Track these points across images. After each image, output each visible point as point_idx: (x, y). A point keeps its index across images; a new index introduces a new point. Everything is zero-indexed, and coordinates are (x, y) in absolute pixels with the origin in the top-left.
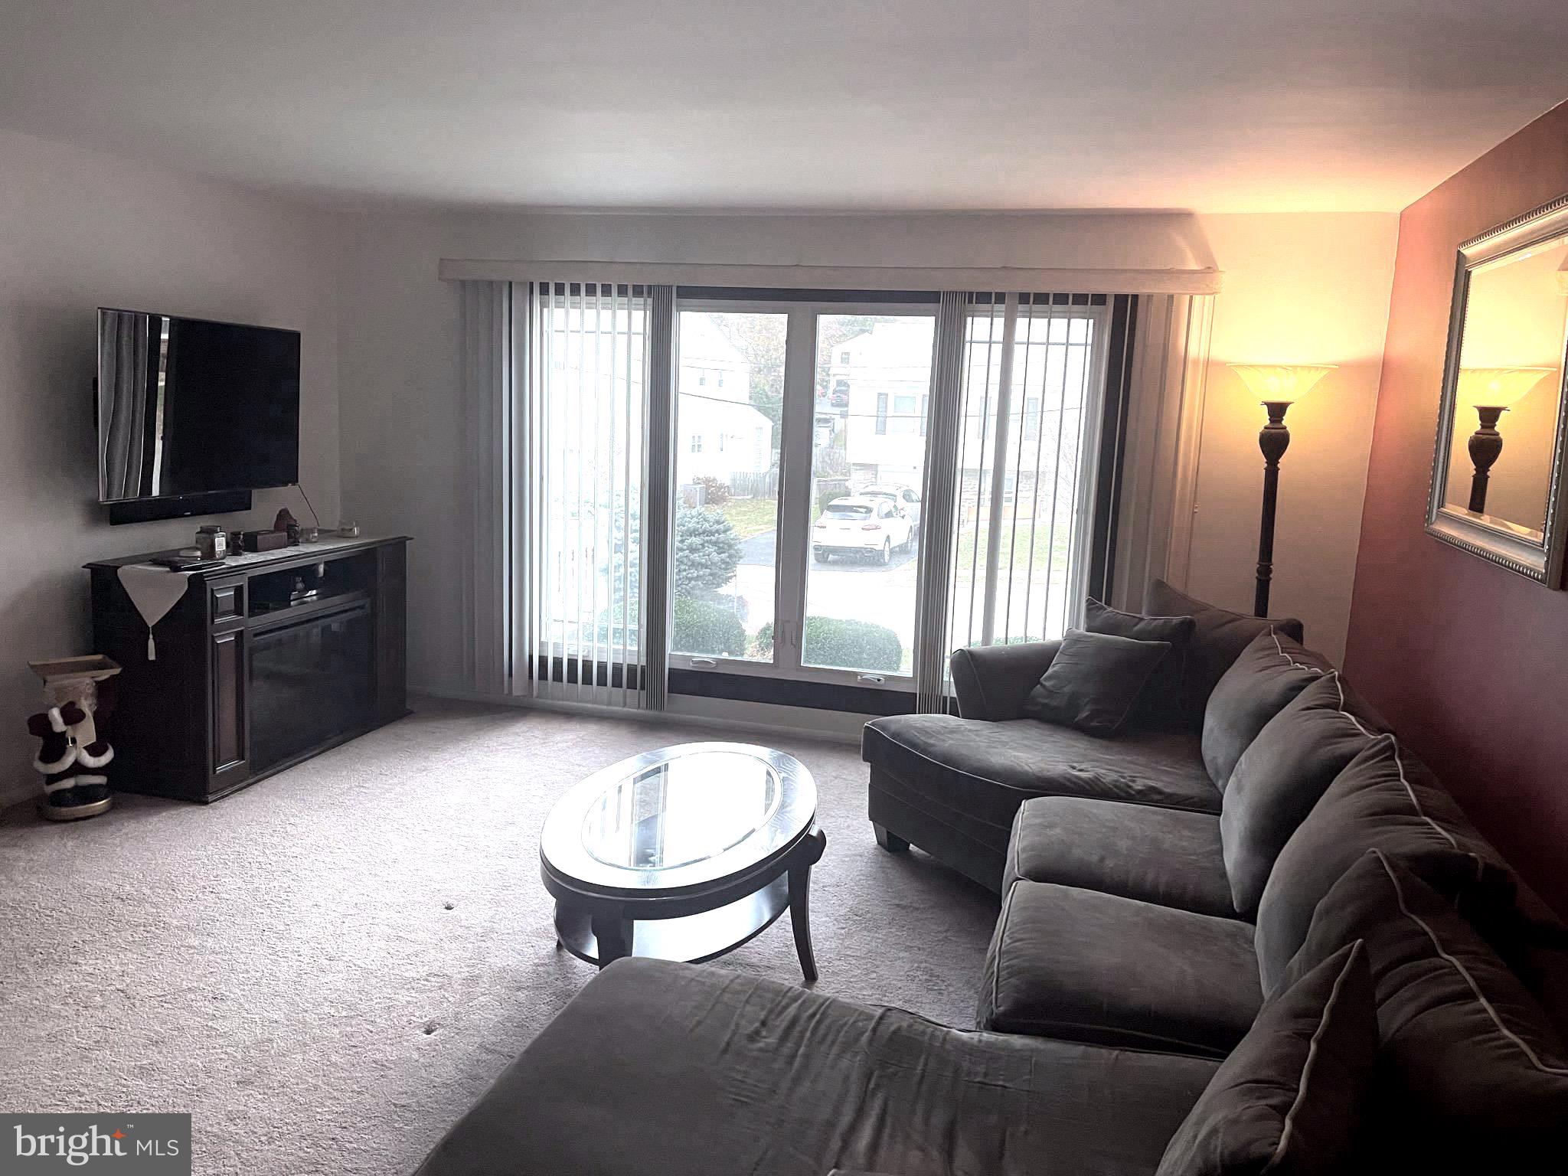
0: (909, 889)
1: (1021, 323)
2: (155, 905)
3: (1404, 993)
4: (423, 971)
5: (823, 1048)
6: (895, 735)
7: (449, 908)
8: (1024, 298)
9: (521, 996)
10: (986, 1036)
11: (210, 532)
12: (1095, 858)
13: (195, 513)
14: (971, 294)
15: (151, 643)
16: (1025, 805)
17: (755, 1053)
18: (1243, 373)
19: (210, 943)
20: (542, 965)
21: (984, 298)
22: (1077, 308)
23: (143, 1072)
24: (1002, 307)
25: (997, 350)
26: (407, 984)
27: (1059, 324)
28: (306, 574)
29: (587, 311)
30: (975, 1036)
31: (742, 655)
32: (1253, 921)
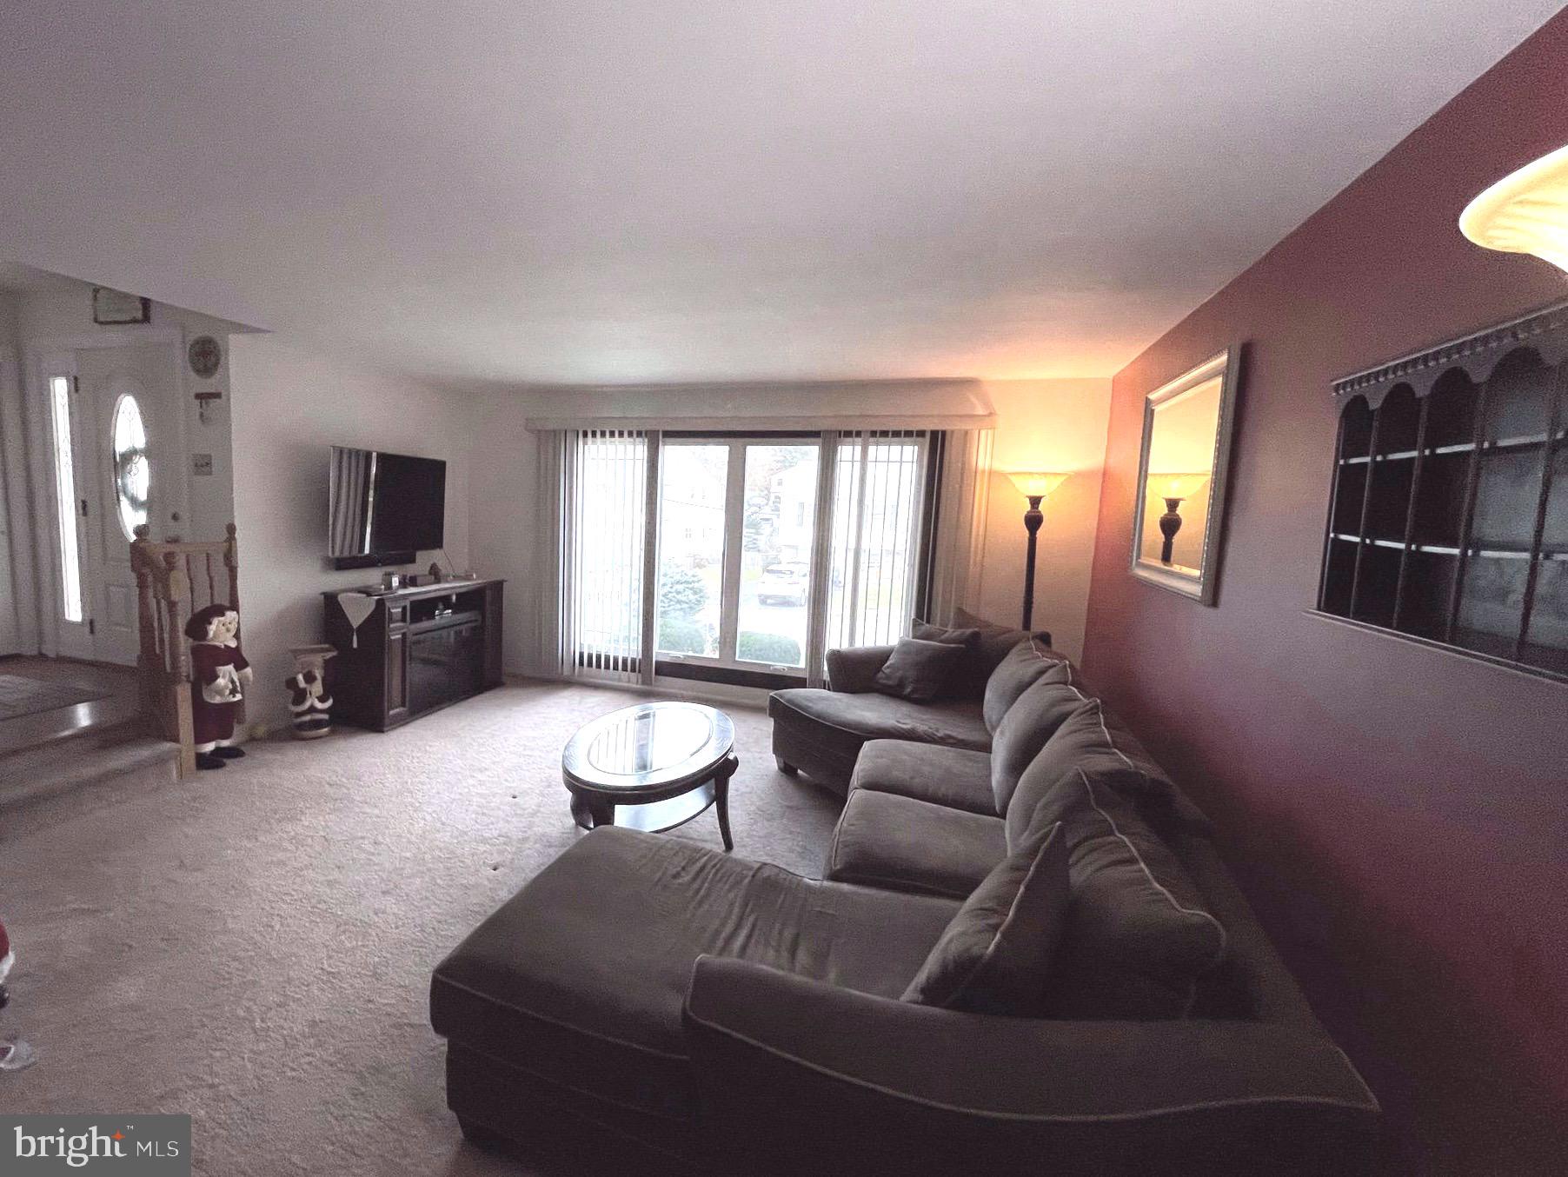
0: (797, 798)
1: (872, 449)
2: (348, 789)
3: (1087, 859)
4: (495, 833)
5: (720, 885)
6: (789, 701)
7: (514, 797)
8: (873, 434)
9: (551, 851)
10: (827, 884)
11: (389, 575)
12: (907, 777)
13: (384, 564)
14: (840, 432)
15: (355, 638)
16: (866, 744)
17: (676, 886)
18: (1013, 479)
19: (376, 811)
20: (566, 833)
21: (848, 434)
22: (907, 439)
23: (330, 884)
24: (860, 439)
25: (857, 466)
26: (484, 841)
27: (895, 449)
28: (445, 601)
29: (609, 446)
30: (818, 883)
31: (702, 653)
32: (1004, 818)
